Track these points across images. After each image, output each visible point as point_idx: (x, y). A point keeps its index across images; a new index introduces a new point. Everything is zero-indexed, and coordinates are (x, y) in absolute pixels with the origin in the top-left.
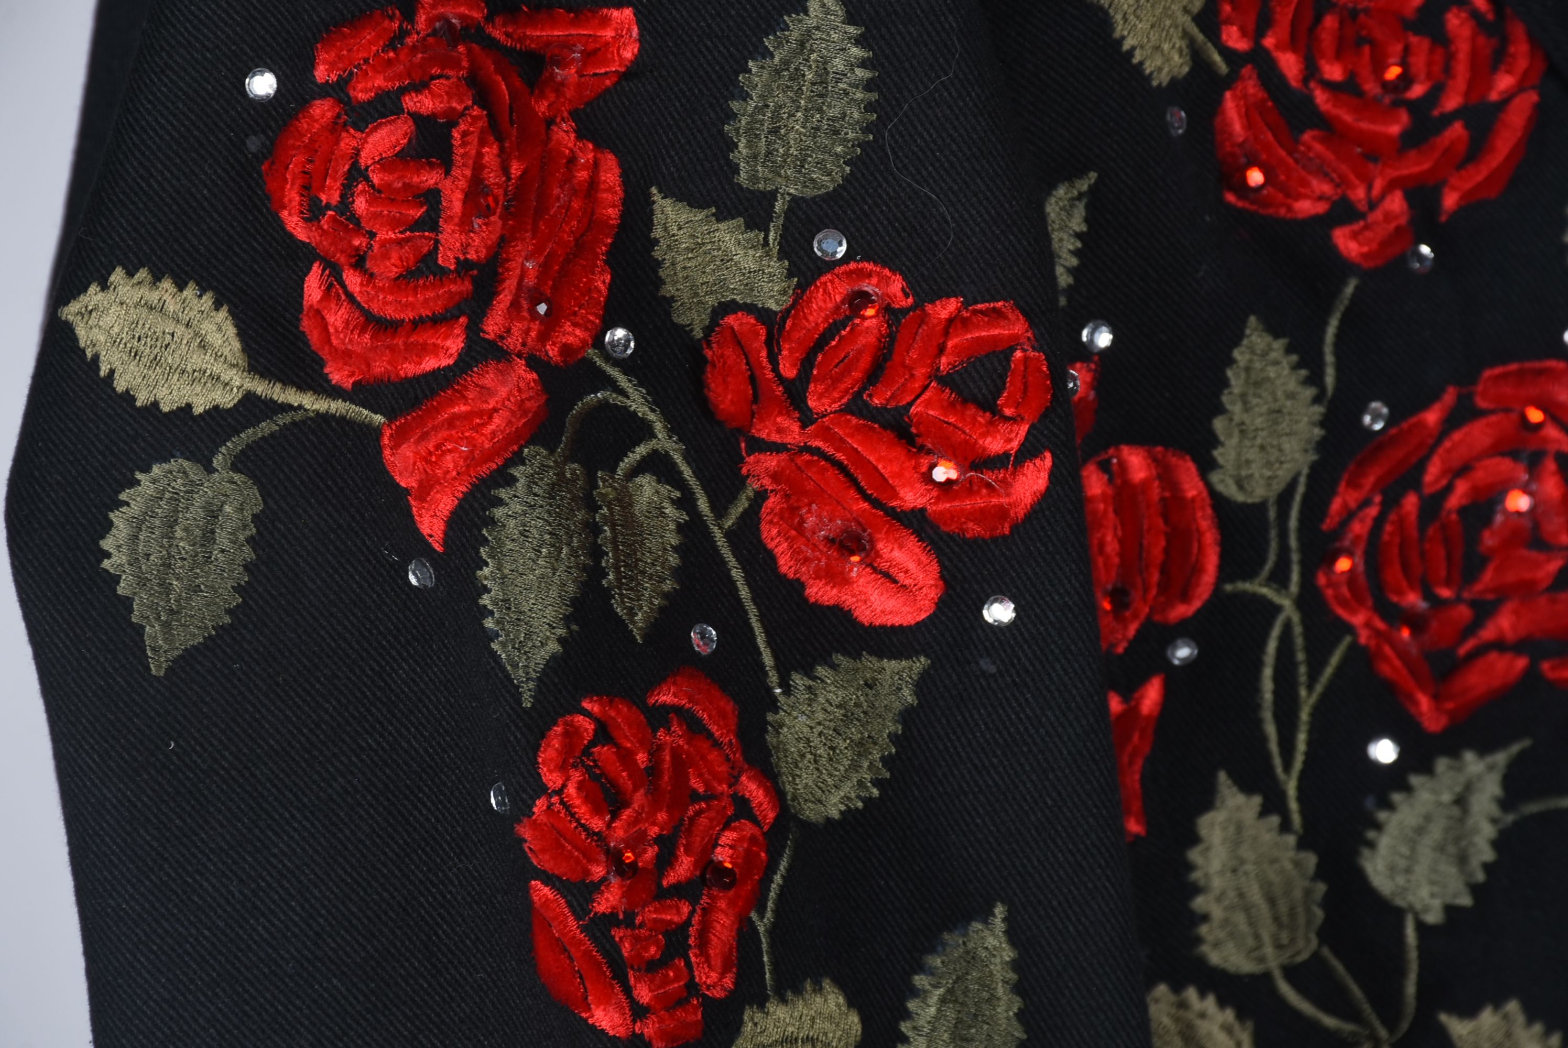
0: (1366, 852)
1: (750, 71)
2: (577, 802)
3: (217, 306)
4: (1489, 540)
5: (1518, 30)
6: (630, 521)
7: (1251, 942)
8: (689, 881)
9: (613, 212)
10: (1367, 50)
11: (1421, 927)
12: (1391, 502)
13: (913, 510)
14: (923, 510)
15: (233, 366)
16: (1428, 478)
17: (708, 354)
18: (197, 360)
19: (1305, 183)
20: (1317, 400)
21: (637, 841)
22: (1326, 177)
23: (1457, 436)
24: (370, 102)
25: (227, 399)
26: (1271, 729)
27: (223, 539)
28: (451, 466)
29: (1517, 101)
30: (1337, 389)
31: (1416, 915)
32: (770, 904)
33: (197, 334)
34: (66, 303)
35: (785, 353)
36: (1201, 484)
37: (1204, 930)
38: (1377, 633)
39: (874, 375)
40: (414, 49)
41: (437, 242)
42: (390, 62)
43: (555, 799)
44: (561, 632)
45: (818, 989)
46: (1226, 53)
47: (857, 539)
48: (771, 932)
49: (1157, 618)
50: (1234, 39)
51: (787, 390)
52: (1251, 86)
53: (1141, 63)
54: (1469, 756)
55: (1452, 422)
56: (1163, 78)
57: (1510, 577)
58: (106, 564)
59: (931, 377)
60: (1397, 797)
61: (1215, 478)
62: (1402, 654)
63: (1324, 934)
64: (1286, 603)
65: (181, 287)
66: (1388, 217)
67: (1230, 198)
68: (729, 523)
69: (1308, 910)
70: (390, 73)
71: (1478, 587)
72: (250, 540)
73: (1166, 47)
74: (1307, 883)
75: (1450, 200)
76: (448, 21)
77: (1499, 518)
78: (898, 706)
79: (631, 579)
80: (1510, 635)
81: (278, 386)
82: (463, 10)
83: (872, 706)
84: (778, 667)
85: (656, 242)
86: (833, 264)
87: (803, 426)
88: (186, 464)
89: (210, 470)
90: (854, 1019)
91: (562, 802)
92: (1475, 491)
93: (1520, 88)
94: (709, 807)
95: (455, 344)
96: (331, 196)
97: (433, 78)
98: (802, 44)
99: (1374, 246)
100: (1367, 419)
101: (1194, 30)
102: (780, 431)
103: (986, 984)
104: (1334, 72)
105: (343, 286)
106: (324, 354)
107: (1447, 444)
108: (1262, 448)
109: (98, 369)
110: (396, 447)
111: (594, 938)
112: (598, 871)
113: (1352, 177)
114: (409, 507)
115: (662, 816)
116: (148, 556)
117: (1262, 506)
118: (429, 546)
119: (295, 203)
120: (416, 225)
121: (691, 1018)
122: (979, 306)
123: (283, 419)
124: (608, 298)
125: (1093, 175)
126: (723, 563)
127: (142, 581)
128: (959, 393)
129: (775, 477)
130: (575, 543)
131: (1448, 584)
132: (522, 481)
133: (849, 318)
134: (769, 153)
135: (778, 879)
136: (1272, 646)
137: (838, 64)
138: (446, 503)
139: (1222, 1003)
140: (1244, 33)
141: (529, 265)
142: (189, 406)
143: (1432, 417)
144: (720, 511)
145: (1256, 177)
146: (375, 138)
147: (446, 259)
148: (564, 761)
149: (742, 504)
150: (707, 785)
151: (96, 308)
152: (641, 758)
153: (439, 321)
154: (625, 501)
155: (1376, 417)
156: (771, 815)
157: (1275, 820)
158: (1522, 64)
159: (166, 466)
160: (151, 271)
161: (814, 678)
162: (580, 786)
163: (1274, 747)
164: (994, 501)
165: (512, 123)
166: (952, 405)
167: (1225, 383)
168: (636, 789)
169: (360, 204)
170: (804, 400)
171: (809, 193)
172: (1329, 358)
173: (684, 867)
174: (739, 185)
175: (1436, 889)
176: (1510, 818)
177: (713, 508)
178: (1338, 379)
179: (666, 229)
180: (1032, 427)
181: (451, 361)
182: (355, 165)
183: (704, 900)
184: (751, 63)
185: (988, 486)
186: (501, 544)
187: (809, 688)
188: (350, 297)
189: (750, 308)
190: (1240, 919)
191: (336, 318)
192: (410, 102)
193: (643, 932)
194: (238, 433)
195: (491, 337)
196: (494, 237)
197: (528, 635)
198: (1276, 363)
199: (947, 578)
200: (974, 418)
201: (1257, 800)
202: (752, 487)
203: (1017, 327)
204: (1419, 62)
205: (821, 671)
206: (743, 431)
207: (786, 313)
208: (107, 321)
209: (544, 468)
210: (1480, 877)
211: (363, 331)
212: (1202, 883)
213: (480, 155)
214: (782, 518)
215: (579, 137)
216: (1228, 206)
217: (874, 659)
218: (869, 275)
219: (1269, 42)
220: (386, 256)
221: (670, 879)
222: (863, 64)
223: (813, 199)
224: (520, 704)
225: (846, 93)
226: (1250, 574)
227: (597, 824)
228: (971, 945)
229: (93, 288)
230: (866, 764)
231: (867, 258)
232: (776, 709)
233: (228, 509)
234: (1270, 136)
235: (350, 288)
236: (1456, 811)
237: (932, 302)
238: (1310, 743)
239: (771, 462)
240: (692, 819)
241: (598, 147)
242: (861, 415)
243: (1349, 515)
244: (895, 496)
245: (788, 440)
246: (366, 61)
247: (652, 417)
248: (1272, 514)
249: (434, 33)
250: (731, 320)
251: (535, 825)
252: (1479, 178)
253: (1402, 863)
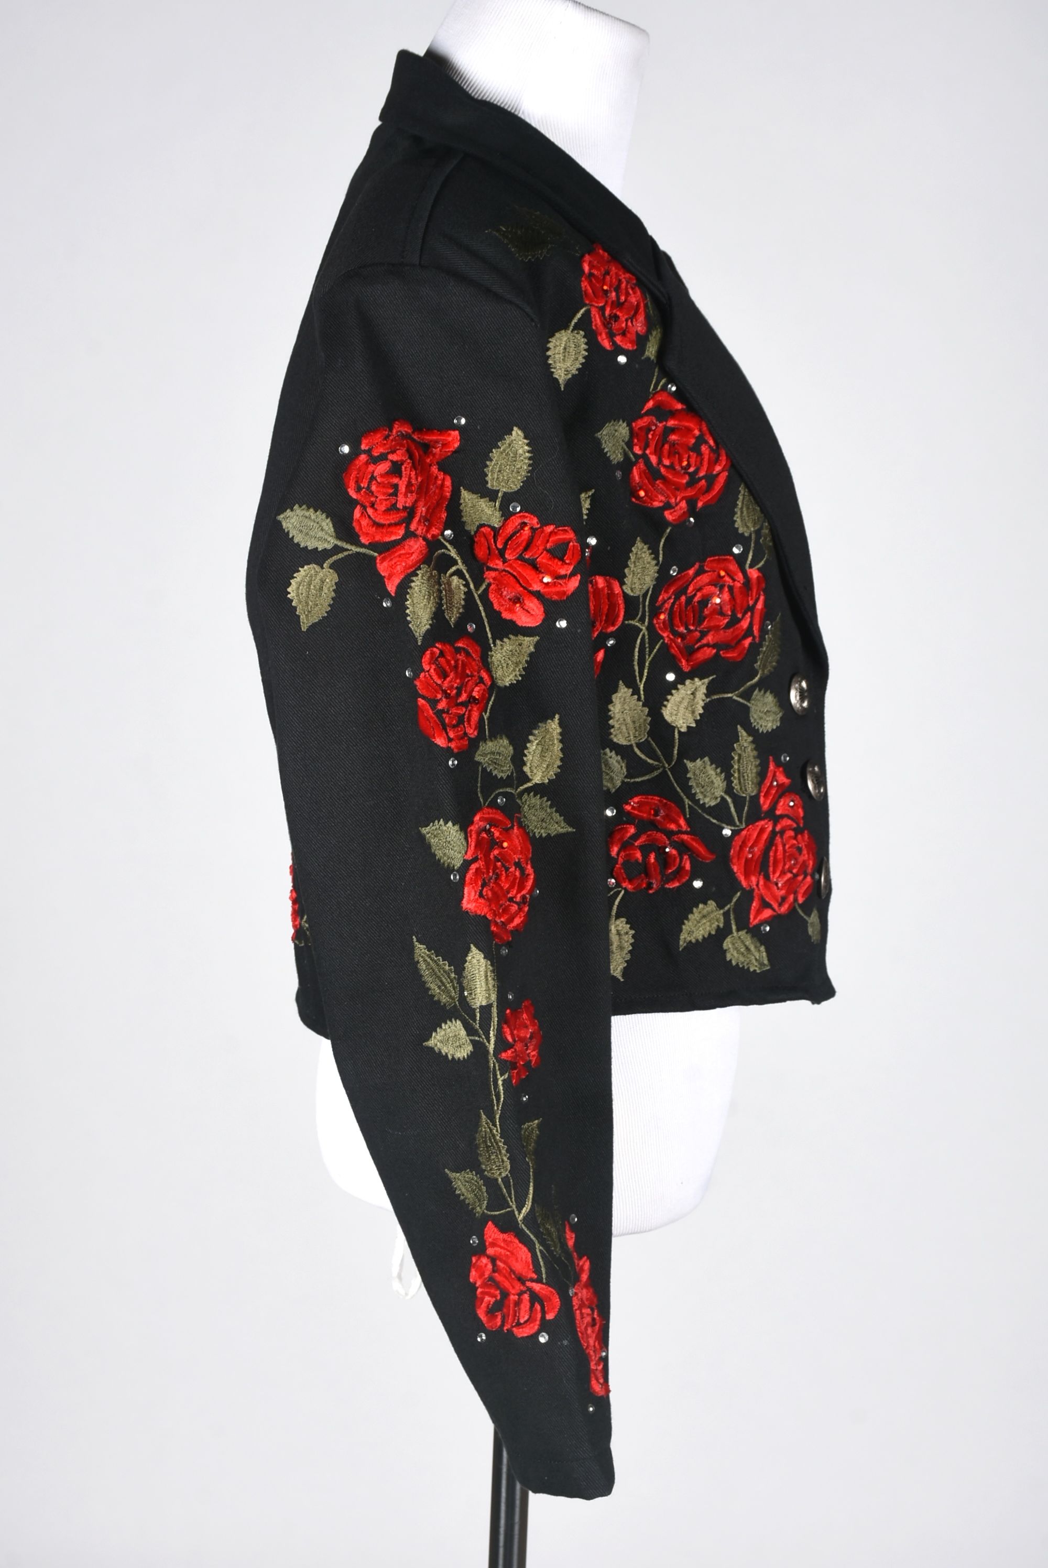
0: (664, 708)
1: (493, 452)
2: (434, 674)
3: (327, 517)
4: (706, 612)
5: (723, 452)
6: (450, 590)
7: (627, 735)
8: (465, 701)
9: (448, 494)
10: (677, 456)
11: (680, 732)
12: (677, 598)
13: (536, 591)
14: (539, 591)
15: (332, 536)
16: (689, 591)
17: (476, 540)
18: (320, 534)
19: (657, 497)
20: (657, 565)
21: (451, 688)
22: (663, 495)
23: (698, 578)
24: (378, 456)
25: (329, 547)
26: (636, 668)
27: (325, 590)
28: (399, 569)
29: (721, 474)
30: (662, 561)
31: (678, 728)
32: (488, 711)
33: (320, 526)
34: (279, 515)
35: (499, 540)
36: (620, 589)
37: (612, 730)
38: (671, 639)
39: (526, 549)
40: (392, 440)
41: (397, 500)
42: (385, 444)
43: (427, 673)
44: (430, 622)
45: (501, 738)
46: (635, 454)
47: (519, 599)
48: (488, 719)
49: (604, 631)
50: (637, 450)
51: (499, 552)
52: (642, 466)
53: (609, 457)
54: (696, 680)
55: (697, 574)
56: (615, 462)
57: (712, 624)
58: (289, 596)
59: (544, 550)
60: (674, 691)
61: (624, 587)
62: (678, 647)
63: (650, 733)
64: (644, 628)
65: (316, 511)
66: (681, 508)
67: (634, 500)
68: (479, 592)
69: (645, 726)
70: (385, 447)
71: (702, 626)
72: (334, 590)
73: (617, 452)
74: (645, 717)
75: (700, 504)
76: (402, 432)
77: (710, 605)
78: (528, 652)
79: (451, 608)
80: (711, 643)
81: (345, 543)
82: (406, 429)
83: (520, 651)
84: (492, 638)
85: (461, 504)
86: (515, 514)
87: (504, 563)
88: (315, 566)
89: (322, 568)
90: (511, 748)
91: (429, 674)
92: (703, 596)
93: (722, 471)
94: (472, 679)
95: (402, 532)
96: (364, 485)
97: (398, 449)
98: (510, 445)
99: (677, 517)
100: (671, 572)
101: (625, 447)
102: (496, 565)
103: (551, 740)
104: (667, 462)
105: (367, 513)
106: (360, 534)
107: (695, 581)
108: (639, 579)
109: (289, 535)
110: (382, 563)
111: (437, 717)
112: (439, 696)
113: (671, 495)
114: (385, 582)
115: (458, 681)
116: (302, 594)
117: (638, 597)
118: (390, 594)
119: (353, 487)
120: (390, 495)
121: (465, 743)
122: (560, 528)
123: (346, 553)
124: (446, 521)
125: (593, 490)
126: (477, 605)
127: (300, 602)
128: (553, 555)
129: (494, 579)
130: (435, 595)
131: (693, 625)
132: (420, 575)
133: (519, 531)
134: (498, 478)
135: (491, 703)
136: (639, 641)
137: (521, 451)
138: (397, 581)
139: (617, 754)
140: (640, 449)
141: (424, 509)
142: (317, 548)
143: (691, 572)
144: (477, 589)
145: (642, 493)
146: (379, 467)
147: (400, 506)
148: (430, 662)
149: (484, 587)
150: (471, 673)
151: (289, 517)
152: (453, 662)
153: (396, 525)
154: (449, 584)
155: (674, 571)
156: (489, 683)
157: (636, 697)
158: (724, 463)
159: (309, 566)
160: (307, 506)
161: (503, 642)
162: (435, 670)
163: (637, 674)
164: (562, 589)
165: (419, 465)
166: (550, 558)
167: (629, 558)
168: (451, 672)
169: (374, 488)
170: (504, 555)
171: (510, 491)
172: (661, 552)
173: (464, 697)
174: (488, 488)
175: (684, 721)
176: (708, 700)
177: (475, 587)
178: (663, 558)
179: (464, 500)
180: (575, 567)
181: (400, 537)
182: (372, 475)
183: (470, 708)
184: (494, 450)
185: (560, 584)
186: (413, 594)
187: (501, 645)
188: (369, 517)
189: (489, 526)
190: (624, 728)
191: (364, 522)
192: (390, 457)
193: (452, 716)
194: (332, 557)
195: (412, 530)
196: (414, 500)
197: (420, 623)
198: (645, 552)
199: (546, 612)
200: (557, 563)
201: (631, 690)
202: (487, 581)
203: (571, 535)
204: (693, 461)
205: (505, 640)
206: (485, 564)
207: (500, 528)
208: (293, 520)
209: (427, 571)
210: (698, 718)
211: (373, 526)
212: (612, 715)
213: (410, 474)
214: (496, 592)
215: (439, 470)
216: (633, 502)
217: (522, 637)
218: (527, 517)
219: (648, 452)
220: (381, 504)
221: (460, 700)
222: (528, 452)
223: (511, 493)
224: (417, 643)
225: (523, 460)
226: (633, 619)
227: (439, 682)
228: (547, 727)
229: (288, 511)
230: (518, 669)
231: (526, 512)
232: (491, 651)
233: (327, 580)
234: (647, 481)
235: (369, 513)
236: (692, 697)
237: (546, 526)
238: (648, 673)
239: (493, 574)
240: (467, 682)
241: (445, 474)
242: (522, 561)
243: (665, 602)
244: (531, 586)
245: (498, 567)
246: (377, 443)
247: (457, 558)
248: (641, 600)
249: (398, 436)
250: (482, 529)
251: (421, 681)
252: (709, 498)
253: (675, 712)
